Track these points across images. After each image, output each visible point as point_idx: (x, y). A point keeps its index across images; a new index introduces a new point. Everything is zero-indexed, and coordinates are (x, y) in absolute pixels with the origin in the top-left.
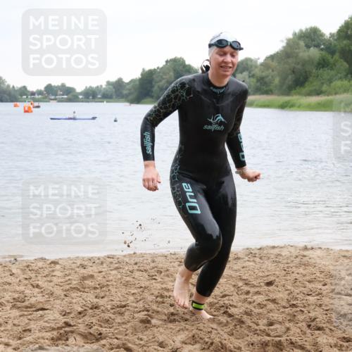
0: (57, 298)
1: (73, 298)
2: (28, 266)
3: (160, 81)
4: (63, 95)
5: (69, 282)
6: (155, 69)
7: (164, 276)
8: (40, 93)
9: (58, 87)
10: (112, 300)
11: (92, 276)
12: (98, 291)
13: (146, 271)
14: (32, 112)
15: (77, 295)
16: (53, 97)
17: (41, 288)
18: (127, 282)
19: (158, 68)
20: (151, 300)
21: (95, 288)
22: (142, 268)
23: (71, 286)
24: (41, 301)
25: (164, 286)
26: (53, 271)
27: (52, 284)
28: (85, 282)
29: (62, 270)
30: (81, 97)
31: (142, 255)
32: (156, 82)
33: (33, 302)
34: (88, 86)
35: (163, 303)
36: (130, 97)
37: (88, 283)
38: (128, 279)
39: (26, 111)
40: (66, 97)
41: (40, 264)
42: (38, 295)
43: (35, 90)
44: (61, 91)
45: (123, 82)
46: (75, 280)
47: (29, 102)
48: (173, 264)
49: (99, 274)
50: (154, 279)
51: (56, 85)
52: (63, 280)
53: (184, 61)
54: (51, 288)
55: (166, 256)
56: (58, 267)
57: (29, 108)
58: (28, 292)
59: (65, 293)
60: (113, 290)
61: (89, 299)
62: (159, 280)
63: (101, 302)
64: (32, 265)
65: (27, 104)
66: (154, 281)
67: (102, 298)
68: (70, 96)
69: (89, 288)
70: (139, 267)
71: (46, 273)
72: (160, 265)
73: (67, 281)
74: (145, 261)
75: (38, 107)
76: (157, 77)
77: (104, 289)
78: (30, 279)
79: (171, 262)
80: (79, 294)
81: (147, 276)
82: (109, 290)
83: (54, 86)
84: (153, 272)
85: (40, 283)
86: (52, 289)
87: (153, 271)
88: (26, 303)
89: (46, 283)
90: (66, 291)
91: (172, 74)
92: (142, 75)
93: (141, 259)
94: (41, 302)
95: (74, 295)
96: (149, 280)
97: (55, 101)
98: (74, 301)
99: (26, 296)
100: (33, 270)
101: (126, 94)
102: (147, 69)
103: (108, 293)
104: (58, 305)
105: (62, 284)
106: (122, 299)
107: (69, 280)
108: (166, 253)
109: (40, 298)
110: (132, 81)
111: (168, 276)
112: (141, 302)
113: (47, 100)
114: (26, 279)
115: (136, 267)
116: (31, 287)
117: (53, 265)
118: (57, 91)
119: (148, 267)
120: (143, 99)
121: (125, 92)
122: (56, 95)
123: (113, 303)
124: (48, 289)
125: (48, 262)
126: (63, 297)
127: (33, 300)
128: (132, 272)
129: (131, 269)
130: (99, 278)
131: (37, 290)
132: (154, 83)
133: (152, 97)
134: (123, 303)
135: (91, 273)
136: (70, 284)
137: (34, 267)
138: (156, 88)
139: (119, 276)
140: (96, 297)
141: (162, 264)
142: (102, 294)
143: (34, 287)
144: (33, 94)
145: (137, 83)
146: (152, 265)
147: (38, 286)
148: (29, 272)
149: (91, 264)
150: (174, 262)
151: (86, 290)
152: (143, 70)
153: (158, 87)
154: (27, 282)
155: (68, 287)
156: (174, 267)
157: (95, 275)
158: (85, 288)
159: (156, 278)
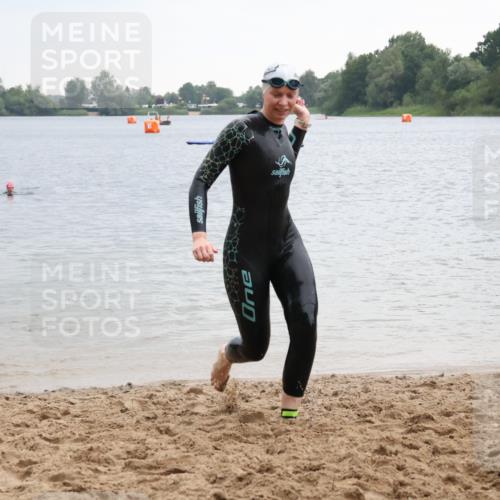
0: (202, 452)
1: (227, 453)
2: (151, 397)
3: (380, 75)
4: (211, 102)
5: (221, 425)
6: (371, 54)
7: (386, 415)
8: (171, 98)
9: (201, 88)
10: (295, 458)
11: (259, 416)
12: (271, 441)
13: (353, 407)
14: (158, 131)
15: (235, 447)
16: (193, 106)
17: (174, 435)
18: (321, 425)
19: (377, 52)
20: (364, 458)
21: (266, 436)
22: (346, 403)
23: (224, 431)
24: (174, 456)
25: (385, 434)
26: (193, 405)
27: (192, 428)
28: (249, 424)
29: (208, 403)
30: (241, 105)
31: (346, 380)
32: (372, 78)
33: (159, 459)
34: (254, 87)
35: (385, 463)
36: (327, 104)
37: (254, 426)
38: (323, 420)
39: (148, 131)
40: (215, 105)
41: (171, 393)
42: (169, 447)
43: (163, 94)
44: (208, 95)
45: (314, 78)
46: (231, 422)
47: (151, 114)
48: (400, 395)
49: (273, 412)
50: (370, 422)
51: (200, 85)
52: (210, 421)
53: (421, 40)
54: (189, 434)
55: (387, 382)
56: (201, 398)
57: (154, 124)
58: (151, 441)
59: (214, 443)
60: (297, 440)
61: (255, 454)
62: (378, 423)
63: (276, 460)
64: (158, 394)
65: (149, 119)
66: (368, 425)
67: (279, 453)
68: (223, 103)
69: (255, 435)
70: (341, 400)
71: (182, 407)
72: (379, 398)
73: (217, 423)
74: (352, 390)
75: (167, 123)
76: (374, 69)
77: (282, 437)
78: (155, 417)
79: (397, 393)
80: (239, 445)
81: (355, 417)
82: (290, 440)
83: (196, 86)
84: (366, 410)
85: (172, 426)
86: (192, 437)
87: (366, 407)
88: (149, 461)
89: (182, 426)
90: (216, 440)
91: (400, 63)
92: (347, 64)
93: (345, 386)
94: (175, 459)
95: (229, 447)
96: (359, 423)
97: (198, 113)
98: (230, 457)
99: (148, 449)
100: (158, 403)
101: (319, 99)
102: (357, 54)
103: (289, 445)
104: (204, 464)
105: (209, 428)
106: (313, 456)
107: (221, 420)
108: (388, 377)
109: (172, 452)
110: (330, 76)
111: (392, 416)
112: (346, 462)
113: (182, 111)
114: (148, 418)
115: (336, 400)
116: (157, 433)
117: (192, 395)
118: (200, 96)
119: (357, 401)
120: (348, 107)
121: (318, 95)
122: (200, 103)
123: (299, 461)
124: (187, 437)
125: (185, 390)
126: (211, 450)
127: (160, 456)
128: (328, 408)
129: (327, 403)
130: (272, 419)
131: (166, 437)
132: (367, 79)
133: (365, 103)
134: (315, 463)
135: (258, 409)
136: (223, 428)
137: (160, 397)
138: (371, 89)
139: (308, 417)
140: (268, 452)
141: (381, 395)
142: (279, 447)
143: (161, 432)
144: (160, 100)
145: (340, 78)
146: (365, 397)
147: (168, 431)
148: (153, 407)
149: (258, 394)
150: (404, 392)
151: (250, 439)
152: (350, 56)
153: (376, 85)
154: (150, 424)
155: (218, 433)
156: (403, 401)
157: (266, 413)
158: (247, 436)
159: (373, 419)
